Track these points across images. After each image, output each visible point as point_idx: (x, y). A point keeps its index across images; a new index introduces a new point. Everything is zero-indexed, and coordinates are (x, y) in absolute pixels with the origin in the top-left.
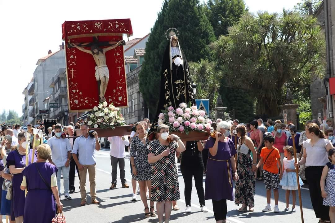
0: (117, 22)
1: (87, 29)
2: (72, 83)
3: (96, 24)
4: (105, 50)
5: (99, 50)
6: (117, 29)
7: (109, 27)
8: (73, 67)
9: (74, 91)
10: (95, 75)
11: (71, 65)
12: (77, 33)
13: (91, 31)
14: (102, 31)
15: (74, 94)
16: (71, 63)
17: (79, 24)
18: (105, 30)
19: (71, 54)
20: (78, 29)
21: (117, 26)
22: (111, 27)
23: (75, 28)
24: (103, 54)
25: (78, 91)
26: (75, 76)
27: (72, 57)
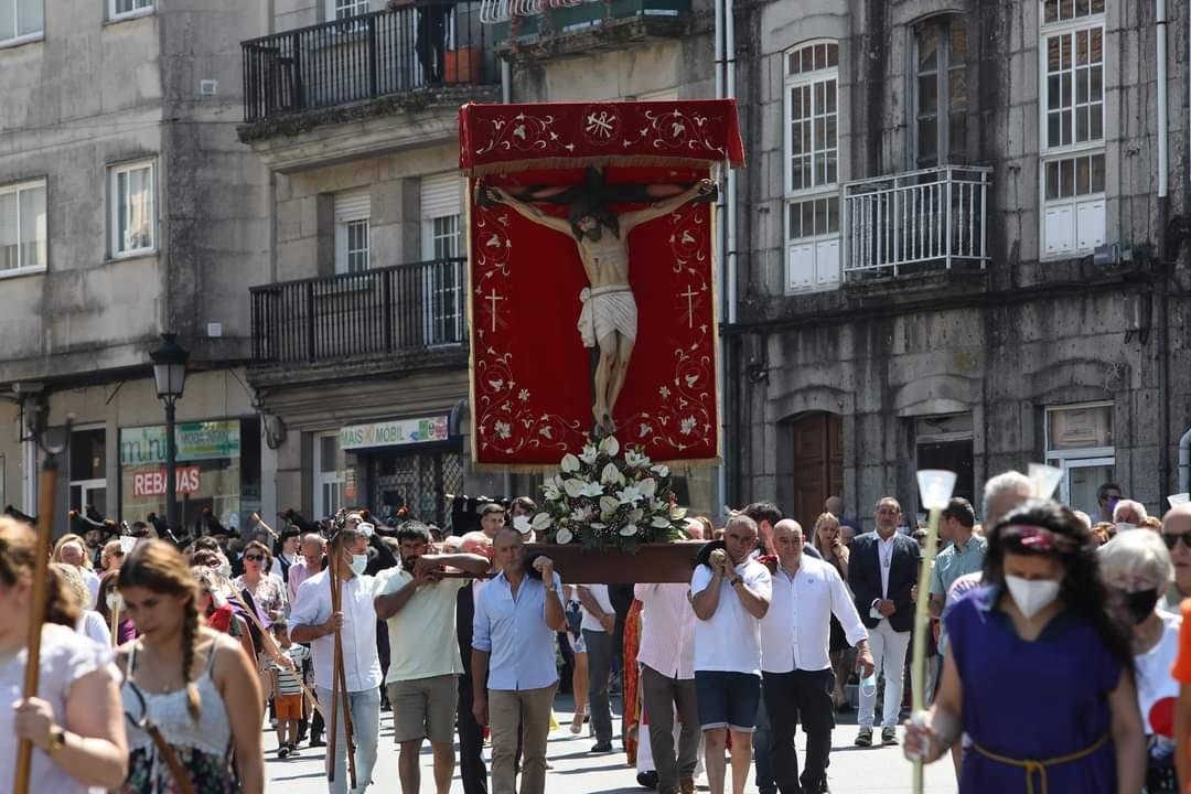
0: (676, 114)
1: (554, 136)
2: (490, 350)
3: (591, 119)
4: (628, 221)
5: (599, 222)
6: (676, 140)
7: (644, 132)
8: (497, 283)
9: (497, 385)
10: (580, 323)
11: (489, 274)
12: (512, 155)
13: (571, 147)
14: (615, 148)
15: (497, 398)
16: (489, 266)
17: (521, 117)
18: (626, 143)
19: (493, 229)
20: (518, 137)
21: (678, 128)
22: (653, 134)
23: (507, 132)
24: (618, 236)
25: (511, 384)
26: (503, 323)
27: (493, 241)
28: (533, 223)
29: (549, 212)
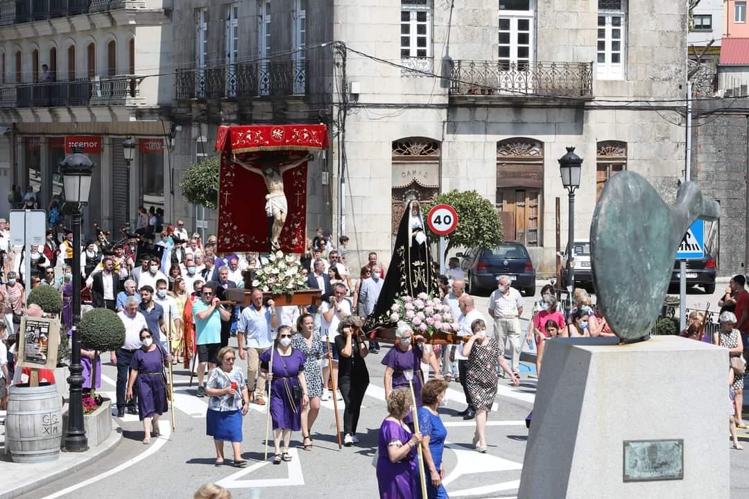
0: (305, 130)
1: (261, 138)
2: (225, 213)
3: (274, 132)
4: (284, 169)
5: (273, 169)
6: (305, 140)
7: (293, 137)
8: (229, 189)
9: (226, 225)
10: (266, 207)
11: (226, 186)
12: (247, 145)
13: (267, 142)
14: (284, 143)
15: (226, 229)
16: (226, 183)
17: (249, 131)
18: (287, 141)
19: (228, 170)
20: (248, 139)
21: (306, 135)
22: (297, 138)
23: (244, 137)
24: (280, 175)
25: (231, 224)
26: (229, 203)
27: (228, 174)
28: (247, 170)
29: (254, 166)
